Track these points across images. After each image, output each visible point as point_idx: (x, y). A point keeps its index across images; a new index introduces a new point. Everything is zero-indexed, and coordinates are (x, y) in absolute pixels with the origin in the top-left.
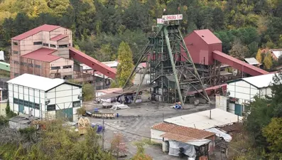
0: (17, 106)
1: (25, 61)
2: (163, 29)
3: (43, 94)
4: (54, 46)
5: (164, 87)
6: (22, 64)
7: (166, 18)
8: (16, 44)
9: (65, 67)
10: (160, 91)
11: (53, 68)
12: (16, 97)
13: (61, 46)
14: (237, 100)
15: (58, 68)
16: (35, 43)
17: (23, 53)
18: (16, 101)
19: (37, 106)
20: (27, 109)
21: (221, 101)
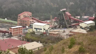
0: (35, 30)
1: (22, 20)
2: (62, 12)
3: (43, 27)
4: (29, 17)
5: (62, 25)
6: (21, 21)
7: (63, 10)
8: (19, 16)
9: (32, 21)
10: (61, 26)
11: (30, 22)
12: (35, 27)
13: (30, 17)
14: (82, 27)
15: (31, 22)
16: (24, 16)
17: (21, 18)
18: (35, 28)
19: (41, 29)
20: (38, 30)
21: (78, 27)
